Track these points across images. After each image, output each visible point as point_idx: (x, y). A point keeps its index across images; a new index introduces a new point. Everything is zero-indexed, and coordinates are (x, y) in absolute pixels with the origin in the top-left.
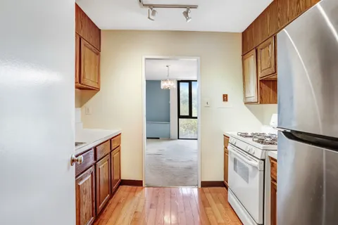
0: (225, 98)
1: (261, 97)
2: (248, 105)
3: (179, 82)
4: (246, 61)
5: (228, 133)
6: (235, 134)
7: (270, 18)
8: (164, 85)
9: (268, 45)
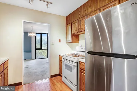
0: (60, 41)
1: (73, 41)
2: (68, 44)
3: (36, 33)
4: (67, 27)
5: (62, 55)
6: (65, 54)
7: (77, 14)
8: (30, 35)
9: (76, 23)
